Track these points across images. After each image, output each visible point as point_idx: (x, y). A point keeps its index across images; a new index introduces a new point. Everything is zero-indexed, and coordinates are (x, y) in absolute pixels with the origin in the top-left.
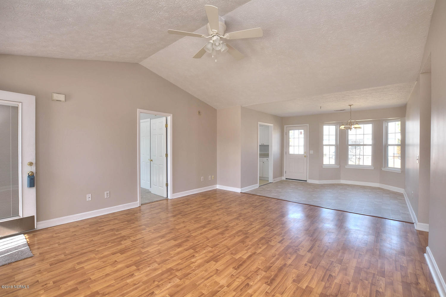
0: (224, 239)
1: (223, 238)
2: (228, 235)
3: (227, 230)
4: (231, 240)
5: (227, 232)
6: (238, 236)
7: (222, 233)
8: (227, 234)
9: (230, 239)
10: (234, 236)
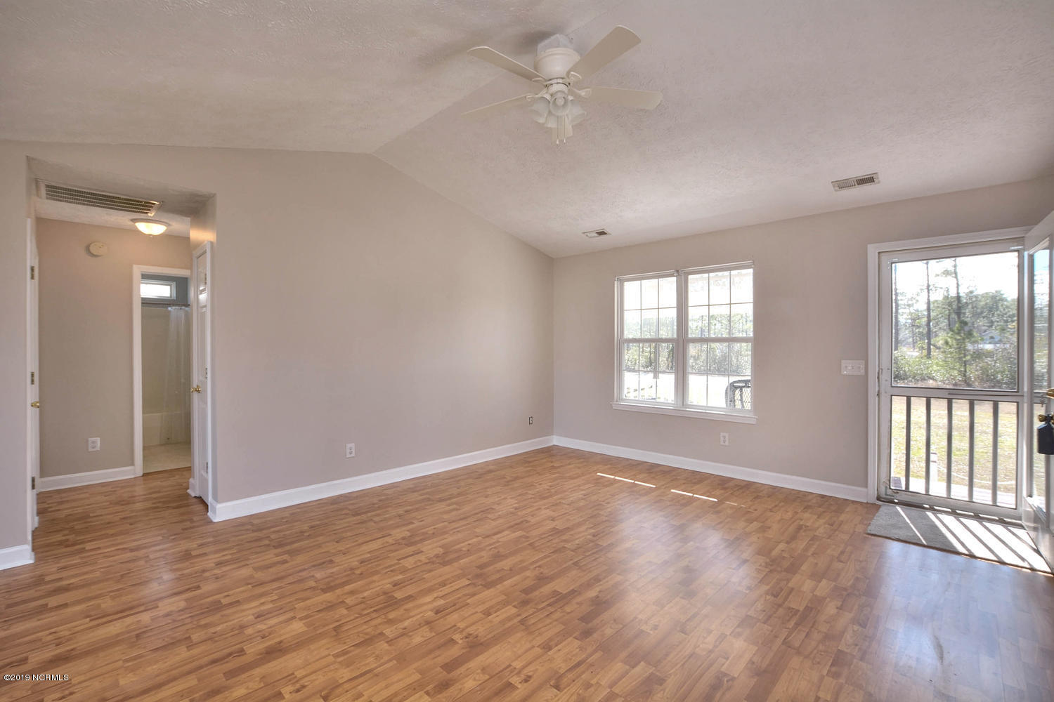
0: (538, 564)
1: (539, 567)
2: (528, 573)
3: (526, 591)
4: (522, 561)
5: (529, 583)
6: (503, 569)
7: (542, 580)
8: (528, 577)
9: (525, 564)
10: (512, 571)
